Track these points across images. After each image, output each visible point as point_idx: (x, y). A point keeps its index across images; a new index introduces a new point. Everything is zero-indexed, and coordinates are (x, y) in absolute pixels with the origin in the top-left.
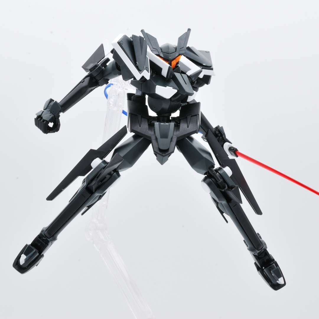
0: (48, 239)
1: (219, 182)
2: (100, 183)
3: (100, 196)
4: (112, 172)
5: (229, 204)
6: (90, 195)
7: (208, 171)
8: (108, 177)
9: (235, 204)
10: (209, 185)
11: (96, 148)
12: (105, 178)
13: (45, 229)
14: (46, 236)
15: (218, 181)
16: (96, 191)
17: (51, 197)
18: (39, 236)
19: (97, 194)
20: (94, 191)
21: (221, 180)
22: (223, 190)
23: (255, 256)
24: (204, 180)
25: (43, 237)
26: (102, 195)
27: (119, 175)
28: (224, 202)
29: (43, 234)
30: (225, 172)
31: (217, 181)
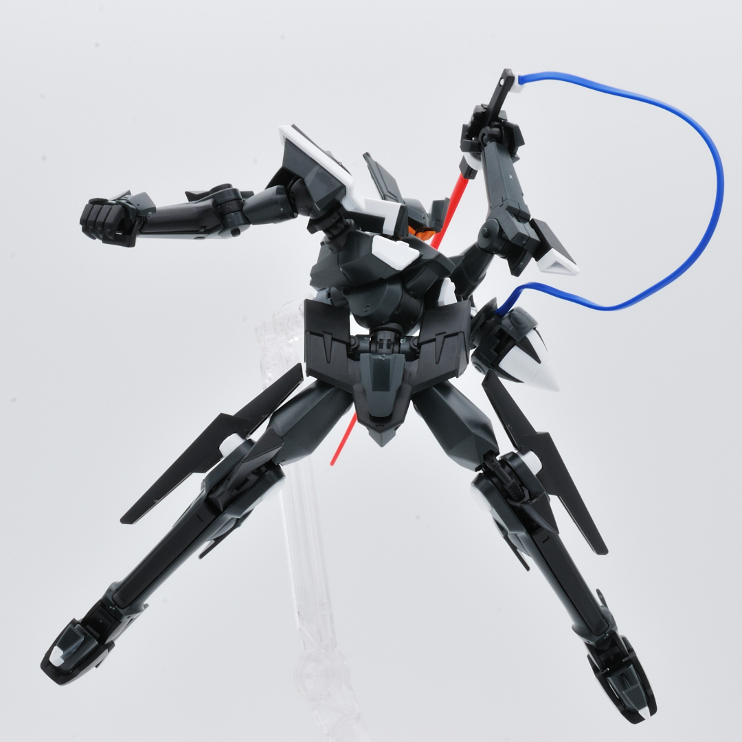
0: (120, 610)
1: (508, 484)
2: (235, 492)
3: (238, 519)
4: (263, 469)
5: (533, 536)
6: (215, 517)
7: (484, 464)
8: (253, 478)
9: (547, 537)
10: (487, 493)
11: (232, 411)
12: (246, 480)
13: (114, 588)
14: (116, 604)
15: (505, 482)
16: (226, 507)
17: (132, 517)
18: (100, 601)
19: (228, 516)
20: (222, 510)
21: (512, 480)
22: (518, 504)
23: (588, 646)
24: (477, 483)
25: (111, 604)
26: (239, 517)
27: (279, 475)
28: (522, 534)
29: (111, 599)
30: (523, 465)
31: (503, 484)
